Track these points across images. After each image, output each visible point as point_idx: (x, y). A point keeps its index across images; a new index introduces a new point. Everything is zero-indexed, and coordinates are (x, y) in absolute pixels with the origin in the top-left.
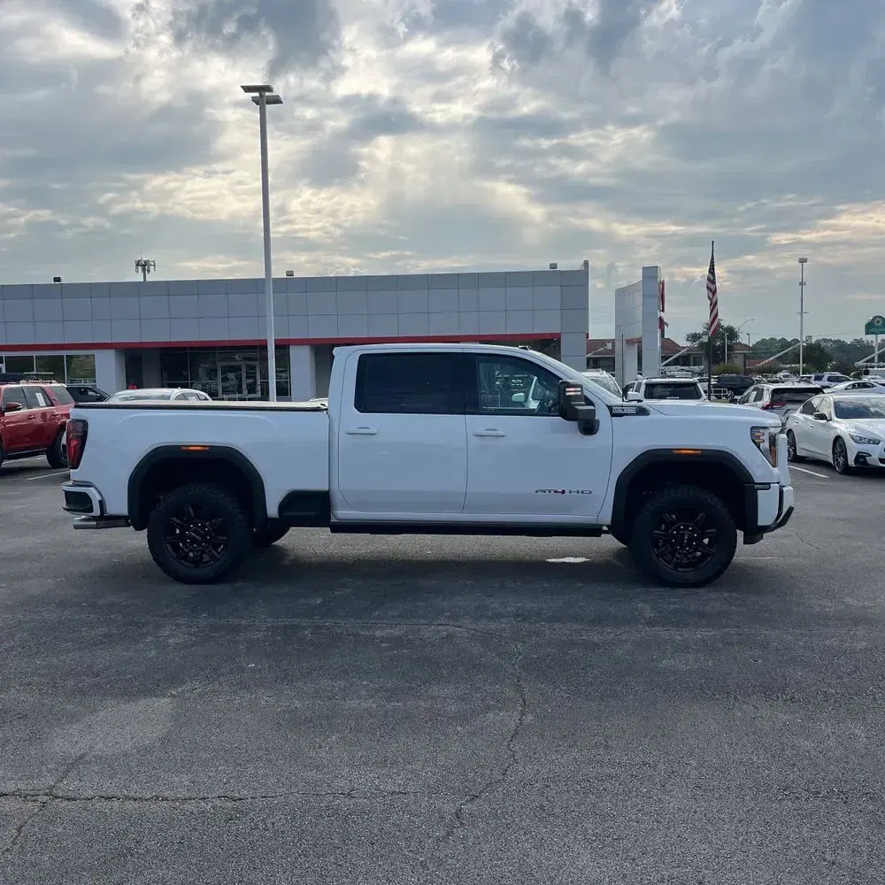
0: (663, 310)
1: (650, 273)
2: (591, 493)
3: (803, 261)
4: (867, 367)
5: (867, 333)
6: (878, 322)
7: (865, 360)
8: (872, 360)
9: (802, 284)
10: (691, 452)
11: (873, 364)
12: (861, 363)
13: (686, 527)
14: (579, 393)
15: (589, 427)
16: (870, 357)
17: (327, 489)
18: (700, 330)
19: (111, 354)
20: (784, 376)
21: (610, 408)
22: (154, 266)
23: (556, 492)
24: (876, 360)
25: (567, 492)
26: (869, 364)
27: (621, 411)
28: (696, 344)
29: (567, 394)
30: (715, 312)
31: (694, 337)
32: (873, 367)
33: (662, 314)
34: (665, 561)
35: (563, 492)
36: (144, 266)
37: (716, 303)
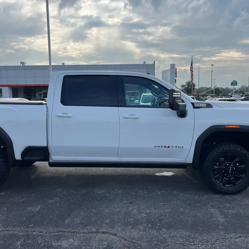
0: (176, 77)
1: (173, 66)
2: (183, 147)
3: (212, 65)
4: (231, 95)
5: (231, 85)
6: (234, 82)
7: (231, 93)
8: (233, 93)
9: (212, 72)
10: (235, 127)
11: (233, 94)
12: (230, 94)
13: (230, 164)
14: (179, 96)
15: (182, 114)
16: (232, 92)
17: (46, 145)
18: (185, 84)
19: (7, 88)
20: (209, 97)
21: (193, 104)
22: (26, 63)
23: (165, 147)
24: (234, 93)
25: (170, 147)
26: (232, 94)
27: (199, 106)
28: (183, 88)
29: (174, 96)
30: (192, 77)
31: (183, 86)
32: (233, 95)
33: (176, 78)
34: (219, 181)
35: (169, 147)
36: (23, 63)
37: (193, 75)
